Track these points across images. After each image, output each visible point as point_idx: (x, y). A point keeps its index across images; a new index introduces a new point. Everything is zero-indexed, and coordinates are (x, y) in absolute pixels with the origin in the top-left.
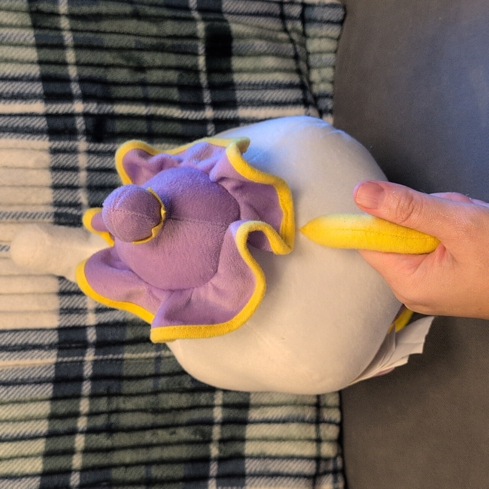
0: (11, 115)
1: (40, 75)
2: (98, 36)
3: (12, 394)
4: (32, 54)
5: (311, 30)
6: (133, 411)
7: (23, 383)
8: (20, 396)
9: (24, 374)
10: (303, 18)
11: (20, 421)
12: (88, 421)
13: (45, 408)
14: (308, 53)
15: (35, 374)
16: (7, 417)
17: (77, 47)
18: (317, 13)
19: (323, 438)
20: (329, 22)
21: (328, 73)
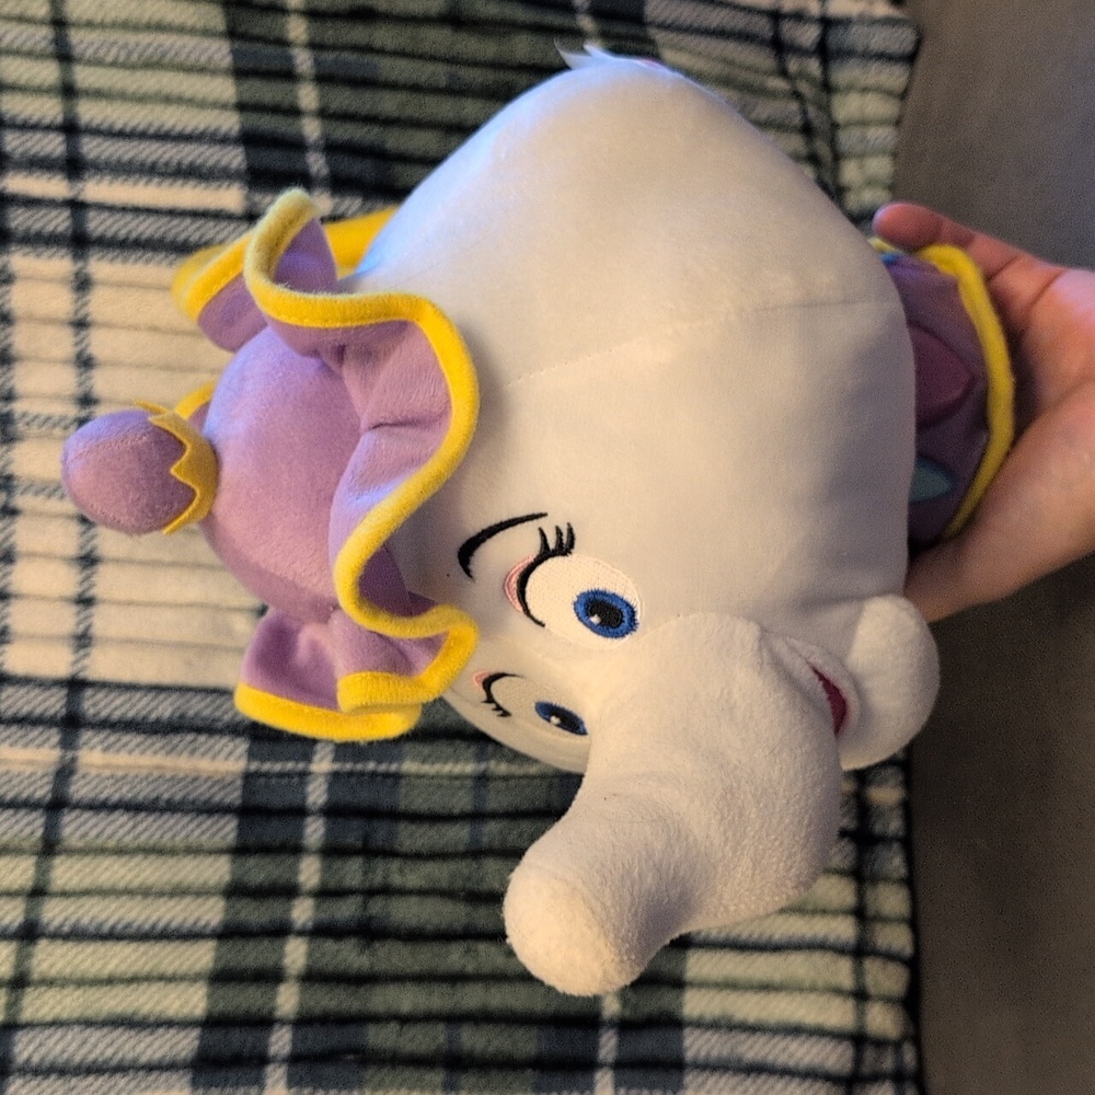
0: (173, 213)
1: (240, 131)
2: (368, 58)
3: (145, 830)
4: (225, 89)
5: (843, 74)
6: (422, 893)
7: (171, 807)
8: (162, 837)
9: (173, 790)
10: (824, 51)
11: (161, 894)
12: (317, 907)
13: (219, 870)
14: (835, 126)
15: (201, 792)
16: (131, 881)
17: (323, 79)
18: (856, 37)
19: (872, 990)
20: (884, 57)
21: (880, 166)
